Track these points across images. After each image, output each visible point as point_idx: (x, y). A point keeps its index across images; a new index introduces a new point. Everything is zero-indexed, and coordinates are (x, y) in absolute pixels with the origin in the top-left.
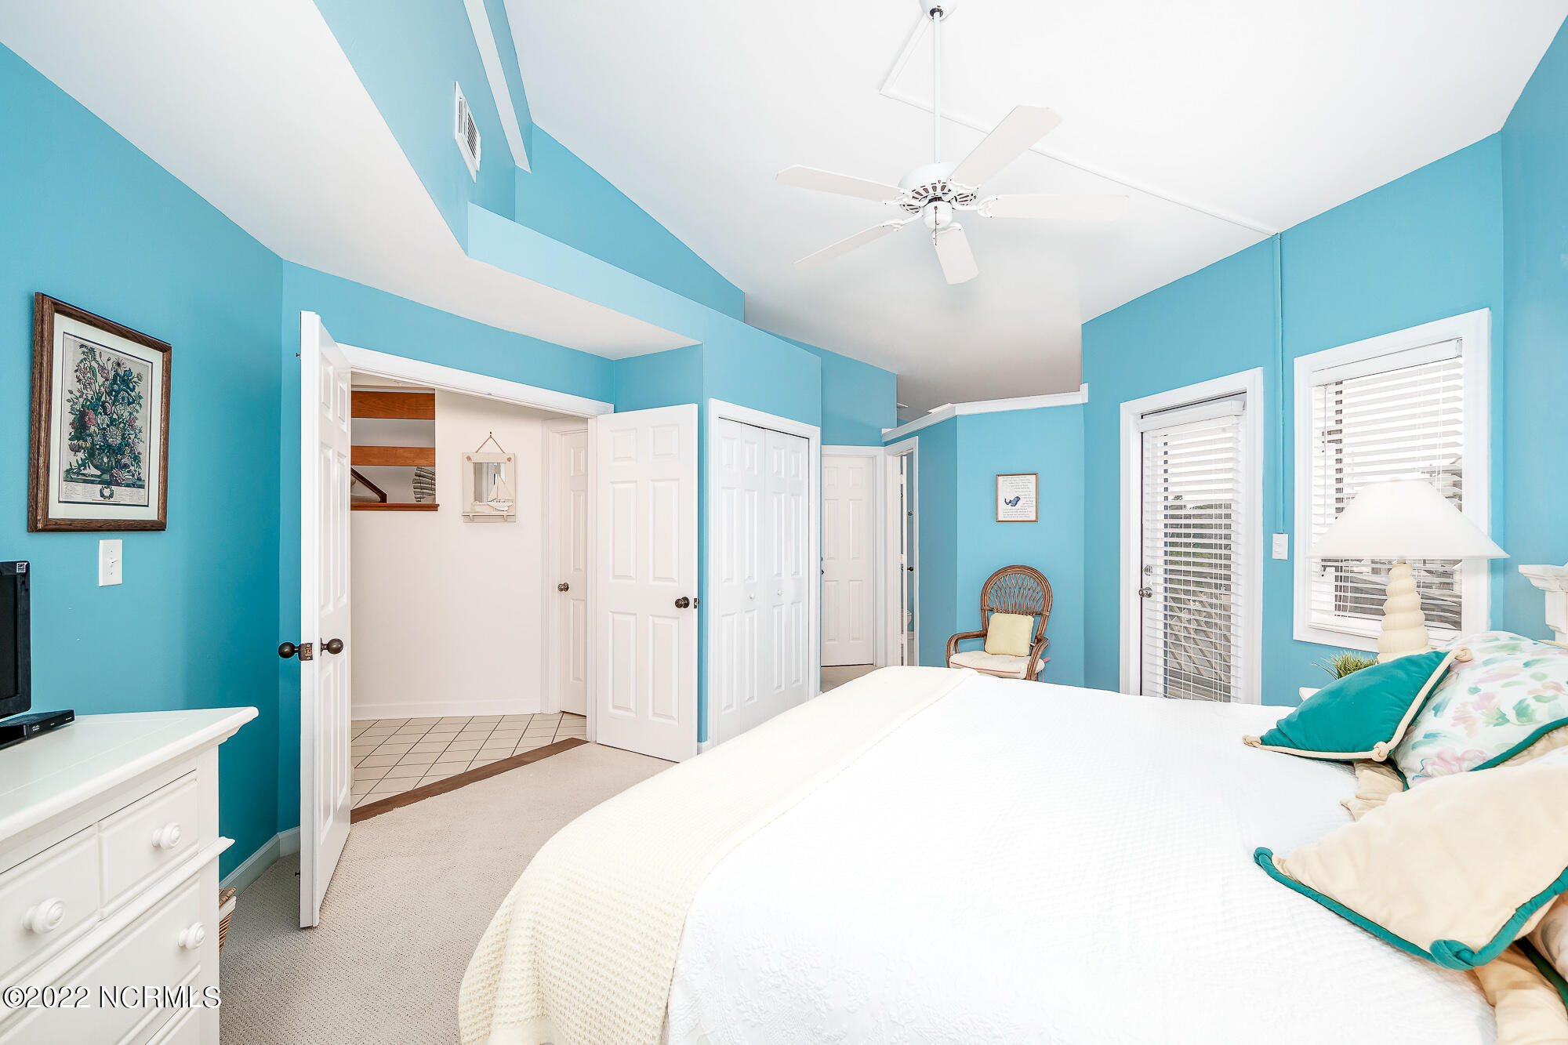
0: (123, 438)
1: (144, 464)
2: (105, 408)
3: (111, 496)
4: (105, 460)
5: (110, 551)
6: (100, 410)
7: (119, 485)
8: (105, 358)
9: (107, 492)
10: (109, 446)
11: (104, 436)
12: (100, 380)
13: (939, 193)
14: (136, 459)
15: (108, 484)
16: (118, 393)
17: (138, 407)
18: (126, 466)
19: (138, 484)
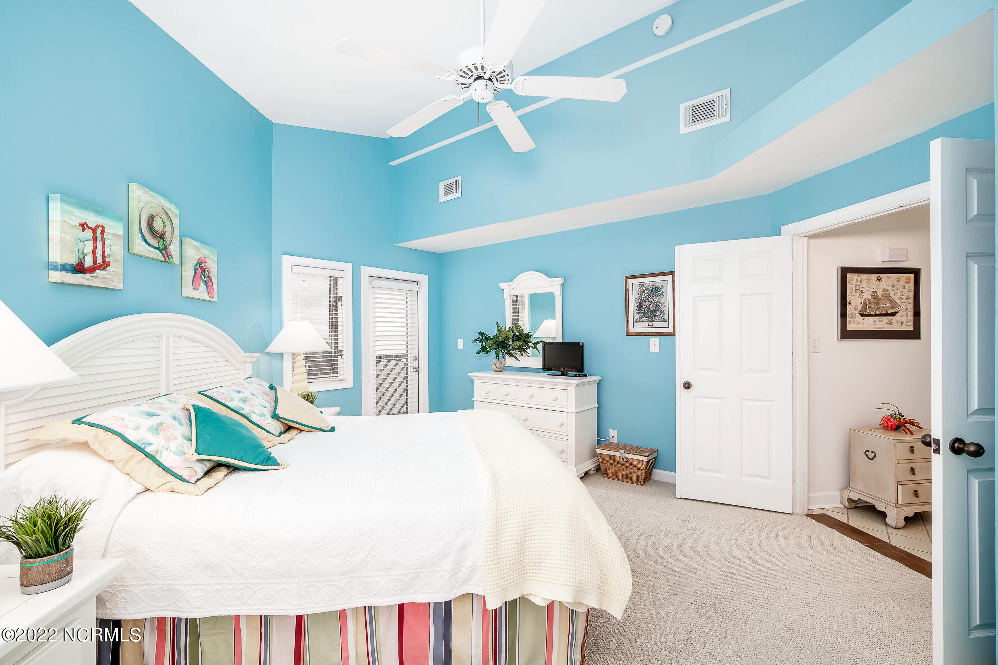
0: (656, 307)
1: (666, 314)
2: (648, 299)
3: (652, 325)
4: (650, 315)
5: (654, 342)
6: (647, 301)
7: (655, 322)
8: (647, 286)
9: (651, 324)
10: (651, 311)
11: (649, 308)
12: (646, 292)
13: (481, 73)
14: (663, 313)
15: (651, 322)
16: (653, 294)
17: (662, 296)
18: (658, 315)
19: (664, 320)
